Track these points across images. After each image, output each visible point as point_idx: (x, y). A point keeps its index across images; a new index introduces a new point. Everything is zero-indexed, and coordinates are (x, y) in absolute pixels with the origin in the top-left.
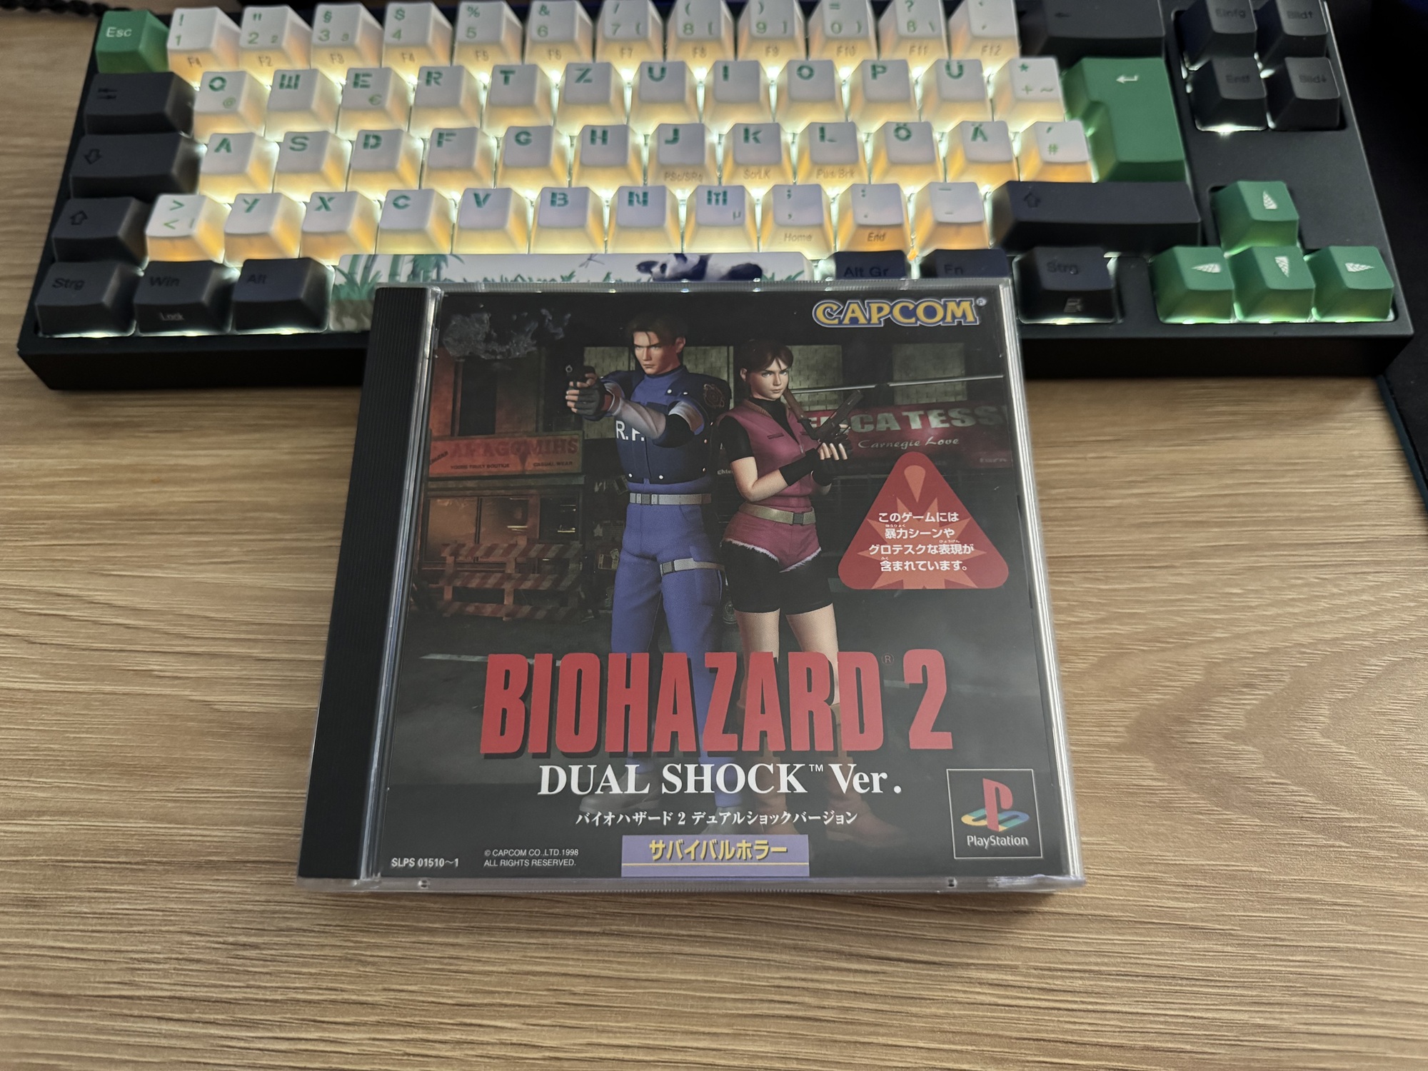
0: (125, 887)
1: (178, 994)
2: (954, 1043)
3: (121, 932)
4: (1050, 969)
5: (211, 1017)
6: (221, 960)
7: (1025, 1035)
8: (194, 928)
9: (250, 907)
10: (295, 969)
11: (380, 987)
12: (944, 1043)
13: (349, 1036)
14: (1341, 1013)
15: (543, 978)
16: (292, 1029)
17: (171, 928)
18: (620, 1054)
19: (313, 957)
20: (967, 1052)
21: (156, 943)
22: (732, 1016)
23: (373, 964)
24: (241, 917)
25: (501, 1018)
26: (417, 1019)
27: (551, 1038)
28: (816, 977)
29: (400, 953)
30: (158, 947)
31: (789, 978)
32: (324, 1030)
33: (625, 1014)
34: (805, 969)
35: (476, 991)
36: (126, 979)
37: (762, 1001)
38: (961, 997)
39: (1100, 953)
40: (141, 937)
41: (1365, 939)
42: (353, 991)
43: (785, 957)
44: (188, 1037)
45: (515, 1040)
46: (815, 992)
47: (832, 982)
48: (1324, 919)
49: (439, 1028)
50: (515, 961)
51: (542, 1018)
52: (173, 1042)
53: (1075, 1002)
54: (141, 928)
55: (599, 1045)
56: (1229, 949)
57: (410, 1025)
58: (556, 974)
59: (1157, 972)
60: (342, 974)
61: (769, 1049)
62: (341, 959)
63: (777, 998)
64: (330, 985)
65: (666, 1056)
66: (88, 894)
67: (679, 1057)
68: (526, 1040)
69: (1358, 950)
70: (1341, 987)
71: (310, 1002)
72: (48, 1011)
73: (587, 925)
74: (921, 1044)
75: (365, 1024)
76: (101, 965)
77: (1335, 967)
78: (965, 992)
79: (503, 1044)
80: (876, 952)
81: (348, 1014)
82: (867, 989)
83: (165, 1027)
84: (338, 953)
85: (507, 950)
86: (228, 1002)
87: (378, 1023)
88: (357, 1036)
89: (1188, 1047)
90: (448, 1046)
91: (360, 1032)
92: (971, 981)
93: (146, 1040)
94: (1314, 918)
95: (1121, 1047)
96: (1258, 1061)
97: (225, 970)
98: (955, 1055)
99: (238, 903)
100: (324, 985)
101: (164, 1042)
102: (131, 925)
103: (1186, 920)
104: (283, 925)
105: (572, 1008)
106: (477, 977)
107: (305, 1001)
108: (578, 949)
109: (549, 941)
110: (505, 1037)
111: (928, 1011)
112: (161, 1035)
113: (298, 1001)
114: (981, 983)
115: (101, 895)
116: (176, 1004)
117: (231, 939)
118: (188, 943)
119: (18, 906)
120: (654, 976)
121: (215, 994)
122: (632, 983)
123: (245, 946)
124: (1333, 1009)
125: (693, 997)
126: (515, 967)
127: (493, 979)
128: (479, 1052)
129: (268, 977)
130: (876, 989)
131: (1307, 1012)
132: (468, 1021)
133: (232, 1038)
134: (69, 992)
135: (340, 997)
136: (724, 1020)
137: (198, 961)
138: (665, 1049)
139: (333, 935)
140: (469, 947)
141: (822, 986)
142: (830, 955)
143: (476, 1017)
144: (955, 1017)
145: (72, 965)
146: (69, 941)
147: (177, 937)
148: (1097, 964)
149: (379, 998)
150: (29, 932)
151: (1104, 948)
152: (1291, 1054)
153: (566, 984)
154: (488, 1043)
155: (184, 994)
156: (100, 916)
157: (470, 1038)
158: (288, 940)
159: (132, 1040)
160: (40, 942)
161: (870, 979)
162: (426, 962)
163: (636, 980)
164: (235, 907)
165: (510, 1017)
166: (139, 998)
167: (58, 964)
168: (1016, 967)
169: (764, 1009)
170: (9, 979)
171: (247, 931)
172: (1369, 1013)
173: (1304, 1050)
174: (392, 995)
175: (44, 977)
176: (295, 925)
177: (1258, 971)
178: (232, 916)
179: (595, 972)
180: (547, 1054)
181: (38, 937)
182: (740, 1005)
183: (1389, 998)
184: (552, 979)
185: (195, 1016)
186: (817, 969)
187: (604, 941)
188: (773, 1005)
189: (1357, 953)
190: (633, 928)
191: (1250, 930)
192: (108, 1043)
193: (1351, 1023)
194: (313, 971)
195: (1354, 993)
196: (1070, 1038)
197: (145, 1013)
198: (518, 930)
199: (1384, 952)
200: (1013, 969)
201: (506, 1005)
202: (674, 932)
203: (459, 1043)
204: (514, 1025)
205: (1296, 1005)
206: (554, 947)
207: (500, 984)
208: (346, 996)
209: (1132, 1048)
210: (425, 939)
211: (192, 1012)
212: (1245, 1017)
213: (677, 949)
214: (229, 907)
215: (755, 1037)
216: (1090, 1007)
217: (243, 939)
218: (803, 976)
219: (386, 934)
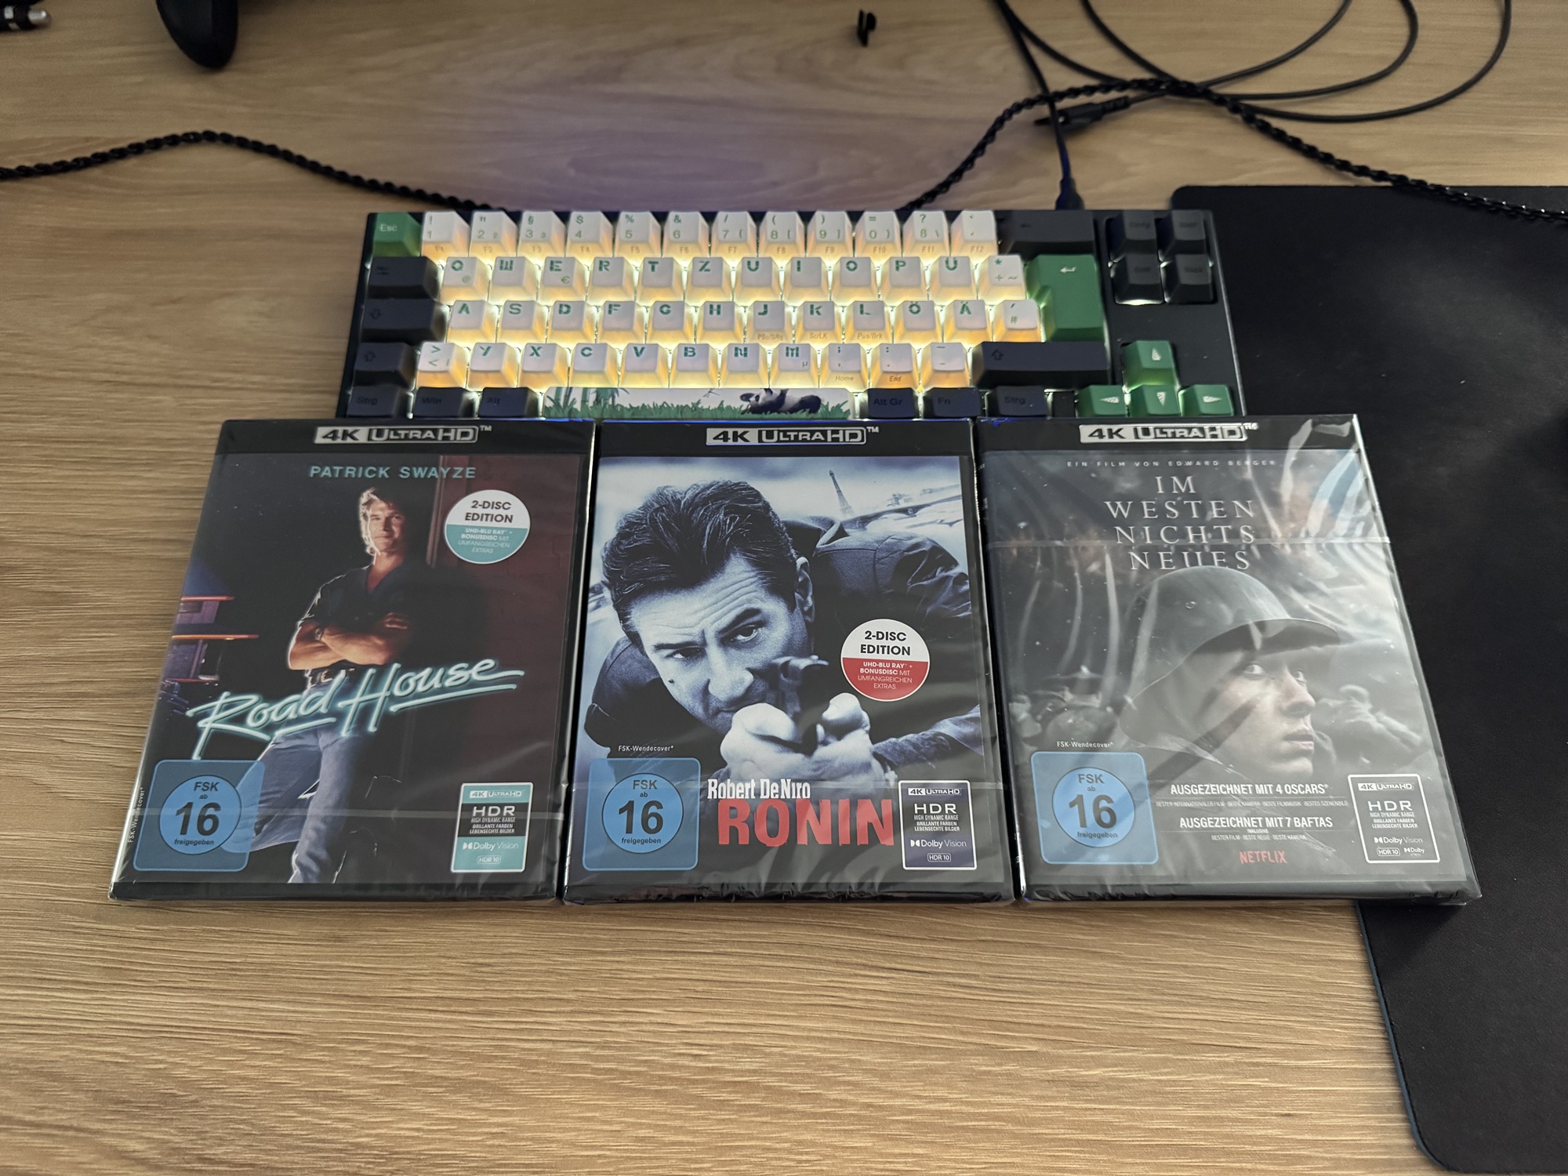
0: (399, 928)
1: (441, 995)
2: (937, 1022)
3: (399, 957)
4: (999, 977)
5: (464, 1009)
6: (467, 974)
7: (982, 1018)
8: (449, 954)
9: (483, 940)
10: (516, 979)
11: (572, 989)
12: (930, 1022)
13: (554, 1020)
14: (1185, 1005)
15: (676, 982)
16: (516, 1016)
17: (433, 954)
18: (726, 1029)
19: (527, 971)
20: (945, 1028)
21: (424, 963)
22: (796, 1004)
23: (567, 975)
24: (478, 946)
25: (650, 1007)
26: (597, 1009)
27: (683, 1019)
28: (849, 980)
29: (584, 967)
30: (425, 966)
31: (833, 981)
32: (537, 1016)
33: (730, 1004)
34: (843, 975)
35: (635, 991)
36: (406, 987)
37: (816, 995)
38: (942, 994)
39: (1033, 968)
40: (413, 959)
41: (1206, 960)
42: (555, 992)
43: (830, 968)
44: (450, 1021)
45: (659, 1020)
46: (849, 990)
47: (860, 984)
48: (1179, 947)
49: (611, 1014)
50: (657, 972)
51: (678, 1007)
52: (440, 1025)
53: (1014, 998)
54: (412, 954)
55: (713, 1023)
56: (1115, 966)
57: (592, 1013)
58: (684, 979)
59: (1067, 979)
60: (547, 981)
61: (820, 1025)
62: (546, 972)
63: (825, 993)
64: (540, 988)
65: (754, 1030)
66: (375, 933)
67: (763, 1030)
68: (666, 1020)
69: (1199, 966)
70: (1186, 989)
71: (527, 999)
72: (357, 1007)
73: (704, 948)
74: (916, 1023)
75: (563, 1012)
76: (389, 978)
77: (1184, 978)
78: (945, 991)
79: (651, 1023)
80: (888, 965)
81: (551, 1006)
82: (883, 988)
83: (433, 1016)
84: (543, 968)
85: (653, 964)
86: (474, 1000)
87: (572, 1012)
88: (559, 1019)
89: (1085, 1026)
90: (617, 1025)
91: (560, 1017)
92: (949, 984)
93: (423, 1024)
94: (1173, 947)
95: (1042, 1025)
96: (1129, 1034)
97: (469, 980)
98: (937, 1030)
99: (475, 937)
100: (536, 988)
101: (434, 1025)
102: (406, 953)
103: (1089, 947)
104: (506, 951)
105: (696, 1000)
106: (634, 982)
107: (524, 999)
108: (697, 963)
109: (679, 958)
110: (653, 1019)
111: (921, 1002)
112: (431, 1020)
113: (519, 998)
114: (955, 985)
115: (384, 933)
116: (440, 1002)
117: (472, 961)
118: (444, 964)
119: (330, 941)
120: (748, 980)
121: (465, 995)
122: (734, 985)
123: (482, 965)
124: (1178, 1003)
125: (772, 993)
126: (658, 975)
127: (645, 983)
128: (637, 1028)
129: (498, 984)
130: (888, 988)
131: (1164, 1005)
132: (630, 1009)
133: (478, 1022)
134: (369, 995)
135: (546, 996)
136: (792, 1008)
137: (452, 975)
138: (754, 1025)
139: (540, 957)
140: (629, 963)
141: (854, 986)
142: (859, 967)
143: (631, 1007)
144: (938, 1006)
145: (370, 978)
146: (365, 963)
147: (438, 960)
148: (1029, 974)
149: (571, 996)
150: (338, 958)
151: (1035, 964)
152: (1149, 1030)
153: (691, 985)
154: (642, 1023)
155: (445, 995)
156: (385, 947)
157: (631, 1020)
158: (509, 960)
159: (413, 1024)
160: (346, 964)
161: (884, 982)
162: (601, 973)
163: (736, 982)
164: (474, 940)
165: (656, 1007)
166: (415, 998)
167: (360, 977)
168: (978, 976)
169: (817, 1000)
170: (328, 987)
171: (483, 955)
172: (1202, 1006)
173: (1159, 1028)
174: (580, 994)
175: (351, 985)
176: (514, 951)
177: (1133, 980)
178: (471, 946)
179: (709, 977)
180: (680, 1029)
181: (344, 960)
182: (802, 998)
183: (1217, 997)
184: (684, 982)
185: (452, 1009)
186: (850, 976)
187: (715, 958)
188: (822, 998)
189: (1198, 969)
190: (734, 950)
191: (1131, 954)
192: (398, 1026)
193: (1191, 1012)
194: (527, 979)
195: (1195, 994)
196: (1010, 1020)
197: (420, 1007)
198: (659, 951)
199: (1216, 968)
200: (976, 977)
201: (653, 999)
202: (760, 952)
203: (624, 1023)
204: (658, 1012)
205: (1155, 1000)
206: (683, 962)
207: (647, 986)
208: (550, 995)
209: (1050, 1026)
210: (599, 958)
211: (451, 1006)
212: (1122, 1008)
213: (761, 963)
214: (470, 940)
215: (811, 1018)
216: (1024, 1001)
217: (480, 960)
218: (842, 980)
219: (574, 956)
